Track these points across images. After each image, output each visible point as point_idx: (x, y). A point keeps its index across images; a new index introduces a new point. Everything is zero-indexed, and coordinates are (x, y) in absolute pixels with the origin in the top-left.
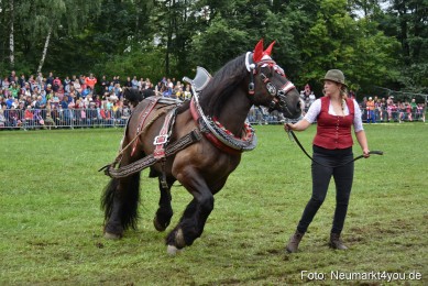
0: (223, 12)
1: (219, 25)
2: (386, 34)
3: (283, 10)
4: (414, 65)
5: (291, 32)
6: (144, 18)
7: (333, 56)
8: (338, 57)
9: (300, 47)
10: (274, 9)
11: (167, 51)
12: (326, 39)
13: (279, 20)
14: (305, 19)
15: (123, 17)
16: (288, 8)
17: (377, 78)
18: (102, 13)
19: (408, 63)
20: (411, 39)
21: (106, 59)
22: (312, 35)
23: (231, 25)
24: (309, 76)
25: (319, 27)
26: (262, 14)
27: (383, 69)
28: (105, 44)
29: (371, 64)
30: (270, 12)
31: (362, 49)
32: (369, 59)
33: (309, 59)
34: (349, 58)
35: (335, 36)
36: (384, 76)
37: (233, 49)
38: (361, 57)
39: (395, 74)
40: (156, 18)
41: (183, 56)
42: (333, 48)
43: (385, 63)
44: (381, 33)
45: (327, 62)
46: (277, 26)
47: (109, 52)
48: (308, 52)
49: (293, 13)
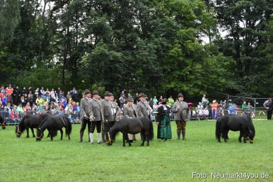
0: (104, 39)
1: (102, 48)
2: (225, 55)
3: (149, 37)
4: (246, 77)
5: (155, 53)
6: (46, 43)
7: (186, 71)
8: (190, 72)
9: (162, 64)
10: (142, 37)
11: (63, 68)
12: (181, 59)
13: (146, 44)
14: (165, 44)
15: (30, 42)
16: (153, 35)
17: (219, 87)
18: (14, 40)
19: (241, 75)
20: (243, 58)
21: (17, 75)
22: (171, 56)
23: (111, 48)
24: (169, 86)
25: (176, 50)
26: (133, 40)
27: (223, 81)
28: (16, 62)
29: (215, 76)
30: (139, 39)
31: (207, 66)
32: (213, 73)
33: (169, 73)
34: (198, 72)
35: (187, 56)
36: (224, 85)
37: (112, 66)
38: (207, 71)
39: (232, 84)
40: (55, 43)
41: (75, 71)
42: (186, 65)
43: (225, 76)
44: (221, 54)
45: (182, 75)
46: (145, 49)
47: (19, 68)
48: (168, 68)
49: (156, 40)
